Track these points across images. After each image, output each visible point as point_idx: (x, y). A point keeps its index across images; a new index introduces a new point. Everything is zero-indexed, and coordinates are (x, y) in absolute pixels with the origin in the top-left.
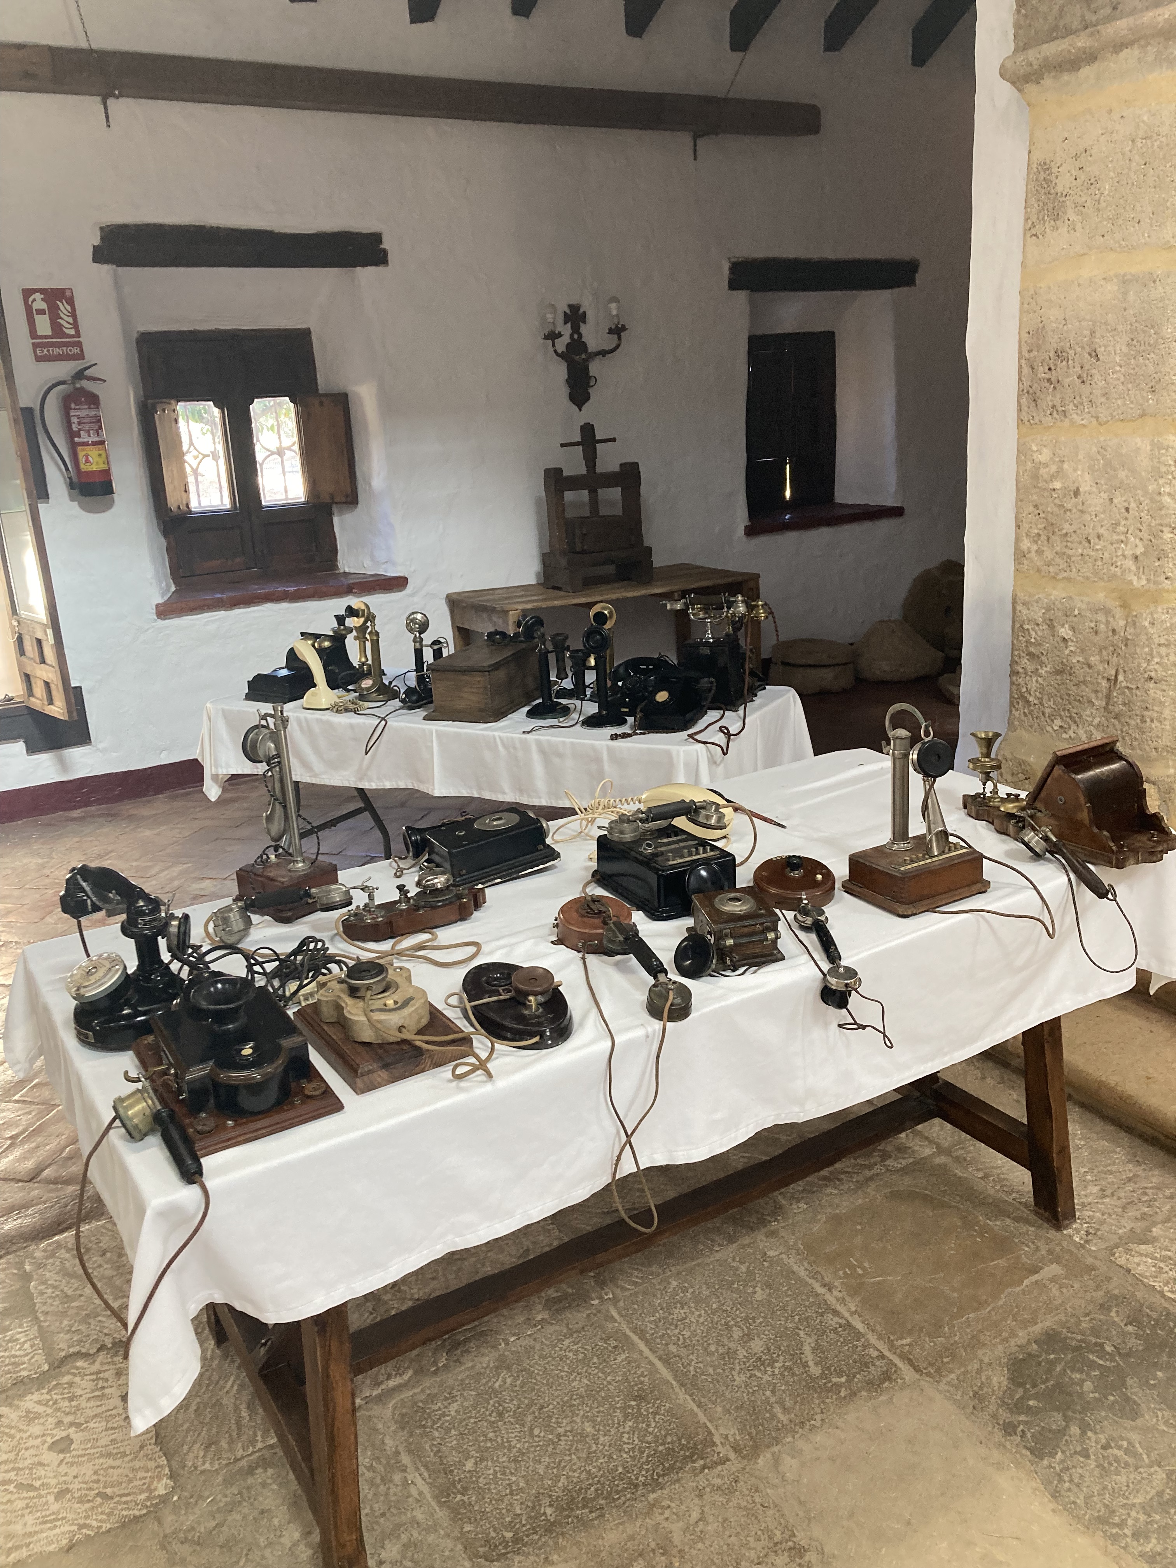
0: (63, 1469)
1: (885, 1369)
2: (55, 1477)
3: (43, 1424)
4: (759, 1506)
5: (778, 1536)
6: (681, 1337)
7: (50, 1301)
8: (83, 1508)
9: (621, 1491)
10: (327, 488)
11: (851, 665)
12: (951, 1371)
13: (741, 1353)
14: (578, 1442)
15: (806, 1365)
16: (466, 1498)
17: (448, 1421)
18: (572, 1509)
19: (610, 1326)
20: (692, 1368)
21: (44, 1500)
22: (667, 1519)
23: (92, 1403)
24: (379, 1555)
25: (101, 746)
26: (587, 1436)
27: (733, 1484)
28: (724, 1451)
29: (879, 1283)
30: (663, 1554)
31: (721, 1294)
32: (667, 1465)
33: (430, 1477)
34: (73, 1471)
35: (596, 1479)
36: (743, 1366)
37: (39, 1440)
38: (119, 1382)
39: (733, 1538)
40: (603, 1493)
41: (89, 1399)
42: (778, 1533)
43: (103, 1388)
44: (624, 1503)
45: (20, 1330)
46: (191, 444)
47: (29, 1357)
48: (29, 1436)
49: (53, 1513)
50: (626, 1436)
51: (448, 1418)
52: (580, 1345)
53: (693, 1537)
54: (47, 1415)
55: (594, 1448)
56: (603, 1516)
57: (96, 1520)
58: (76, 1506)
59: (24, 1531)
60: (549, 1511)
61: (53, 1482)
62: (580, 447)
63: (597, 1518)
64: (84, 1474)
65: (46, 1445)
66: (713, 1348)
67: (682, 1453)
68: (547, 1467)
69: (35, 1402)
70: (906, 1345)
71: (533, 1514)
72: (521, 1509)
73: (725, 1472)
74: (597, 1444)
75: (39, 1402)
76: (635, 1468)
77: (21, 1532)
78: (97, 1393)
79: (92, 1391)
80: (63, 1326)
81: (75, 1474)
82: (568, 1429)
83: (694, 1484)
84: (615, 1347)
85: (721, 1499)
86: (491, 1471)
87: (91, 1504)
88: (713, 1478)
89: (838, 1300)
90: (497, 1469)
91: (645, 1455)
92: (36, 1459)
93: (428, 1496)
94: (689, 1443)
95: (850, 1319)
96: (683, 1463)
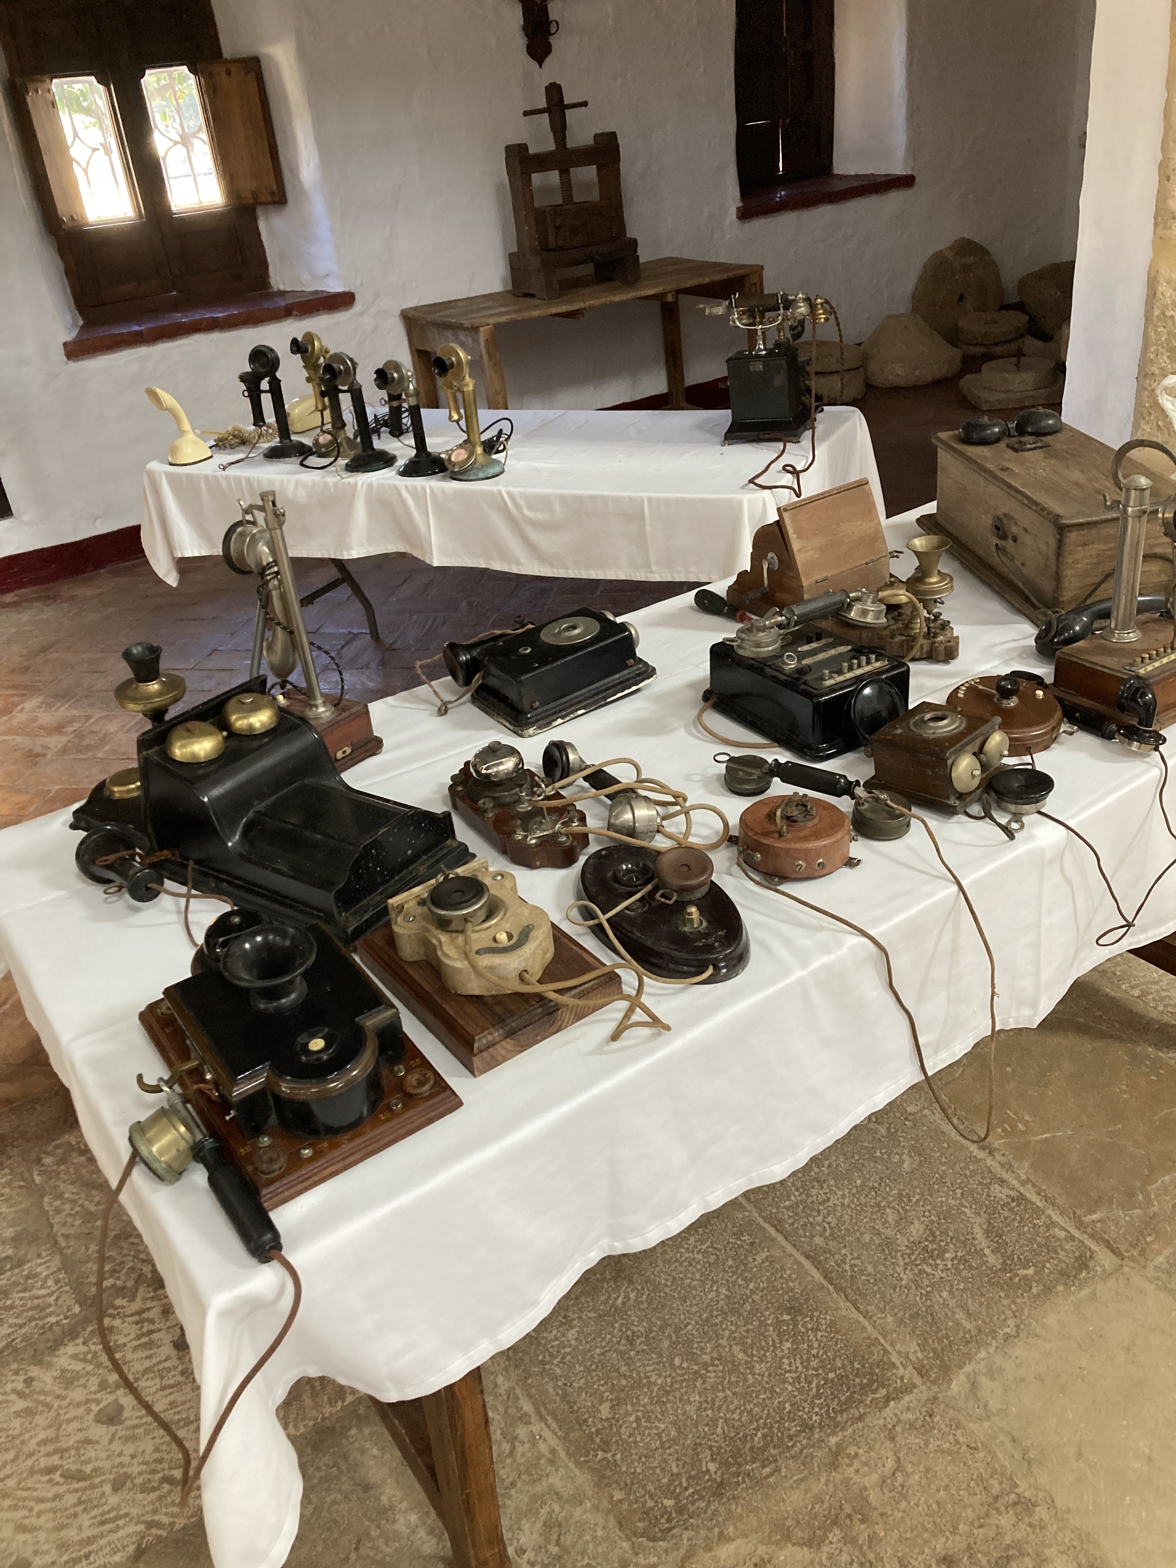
0: (116, 1446)
1: (1077, 1254)
2: (108, 1458)
3: (84, 1386)
4: (964, 1447)
5: (996, 1489)
6: (826, 1225)
7: (70, 1220)
8: (149, 1499)
9: (795, 1435)
10: (247, 186)
11: (861, 370)
12: (1159, 1253)
13: (902, 1241)
14: (730, 1372)
15: (980, 1253)
16: (609, 1455)
17: (569, 1354)
18: (740, 1465)
19: (740, 1216)
20: (847, 1267)
21: (99, 1490)
22: (857, 1471)
23: (140, 1354)
24: (518, 1541)
25: (25, 518)
26: (739, 1364)
27: (928, 1418)
28: (908, 1373)
29: (1046, 1140)
30: (862, 1521)
31: (863, 1165)
32: (843, 1398)
33: (561, 1429)
34: (129, 1449)
35: (761, 1421)
36: (907, 1260)
37: (82, 1408)
38: (168, 1324)
39: (942, 1493)
40: (772, 1441)
41: (135, 1349)
42: (995, 1483)
43: (150, 1332)
44: (801, 1452)
45: (40, 1261)
46: (76, 135)
47: (54, 1297)
48: (69, 1404)
49: (112, 1509)
50: (786, 1361)
51: (568, 1350)
52: (709, 1243)
53: (892, 1494)
54: (88, 1373)
55: (751, 1380)
56: (777, 1470)
57: (166, 1514)
58: (140, 1496)
59: (79, 1538)
60: (712, 1467)
61: (107, 1465)
62: (546, 115)
63: (772, 1474)
64: (144, 1451)
65: (92, 1415)
66: (867, 1237)
67: (858, 1380)
68: (699, 1408)
69: (70, 1357)
70: (1098, 1221)
71: (693, 1473)
72: (678, 1466)
73: (915, 1403)
74: (753, 1374)
75: (75, 1357)
76: (806, 1405)
77: (76, 1538)
78: (144, 1340)
79: (139, 1337)
80: (90, 1252)
81: (131, 1452)
82: (715, 1355)
83: (882, 1421)
84: (752, 1244)
85: (918, 1441)
86: (632, 1418)
87: (158, 1493)
88: (902, 1412)
89: (1002, 1166)
90: (639, 1414)
91: (814, 1385)
92: (81, 1436)
93: (562, 1454)
94: (863, 1366)
95: (1022, 1190)
96: (861, 1395)
